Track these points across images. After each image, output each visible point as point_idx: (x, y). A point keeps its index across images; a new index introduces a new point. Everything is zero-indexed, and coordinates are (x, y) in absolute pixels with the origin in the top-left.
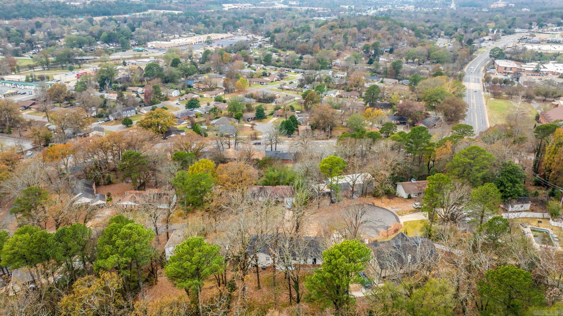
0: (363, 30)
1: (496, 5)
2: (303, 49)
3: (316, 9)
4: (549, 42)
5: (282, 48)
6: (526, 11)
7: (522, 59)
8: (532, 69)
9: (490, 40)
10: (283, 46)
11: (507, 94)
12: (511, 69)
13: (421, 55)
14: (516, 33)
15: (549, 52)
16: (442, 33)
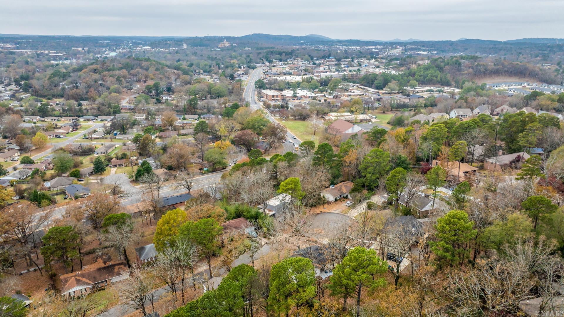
0: (133, 72)
1: (223, 45)
2: (75, 96)
3: (47, 52)
4: (285, 74)
5: (46, 96)
6: (248, 50)
7: (278, 88)
8: (291, 95)
9: (243, 74)
10: (46, 94)
11: (292, 115)
12: (277, 96)
13: (203, 91)
14: (257, 67)
15: (292, 81)
16: (201, 72)
